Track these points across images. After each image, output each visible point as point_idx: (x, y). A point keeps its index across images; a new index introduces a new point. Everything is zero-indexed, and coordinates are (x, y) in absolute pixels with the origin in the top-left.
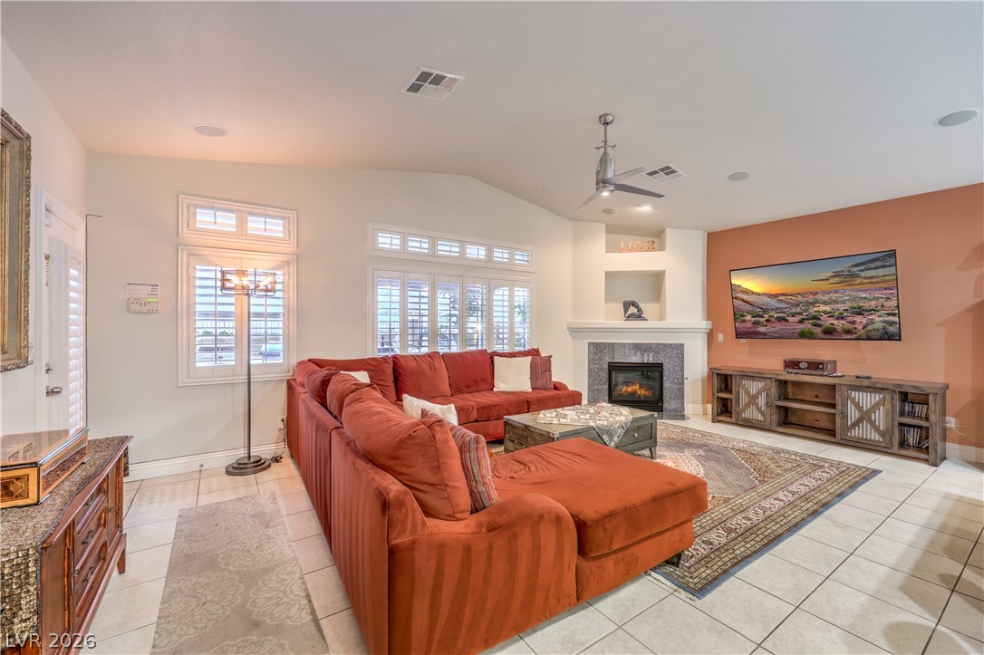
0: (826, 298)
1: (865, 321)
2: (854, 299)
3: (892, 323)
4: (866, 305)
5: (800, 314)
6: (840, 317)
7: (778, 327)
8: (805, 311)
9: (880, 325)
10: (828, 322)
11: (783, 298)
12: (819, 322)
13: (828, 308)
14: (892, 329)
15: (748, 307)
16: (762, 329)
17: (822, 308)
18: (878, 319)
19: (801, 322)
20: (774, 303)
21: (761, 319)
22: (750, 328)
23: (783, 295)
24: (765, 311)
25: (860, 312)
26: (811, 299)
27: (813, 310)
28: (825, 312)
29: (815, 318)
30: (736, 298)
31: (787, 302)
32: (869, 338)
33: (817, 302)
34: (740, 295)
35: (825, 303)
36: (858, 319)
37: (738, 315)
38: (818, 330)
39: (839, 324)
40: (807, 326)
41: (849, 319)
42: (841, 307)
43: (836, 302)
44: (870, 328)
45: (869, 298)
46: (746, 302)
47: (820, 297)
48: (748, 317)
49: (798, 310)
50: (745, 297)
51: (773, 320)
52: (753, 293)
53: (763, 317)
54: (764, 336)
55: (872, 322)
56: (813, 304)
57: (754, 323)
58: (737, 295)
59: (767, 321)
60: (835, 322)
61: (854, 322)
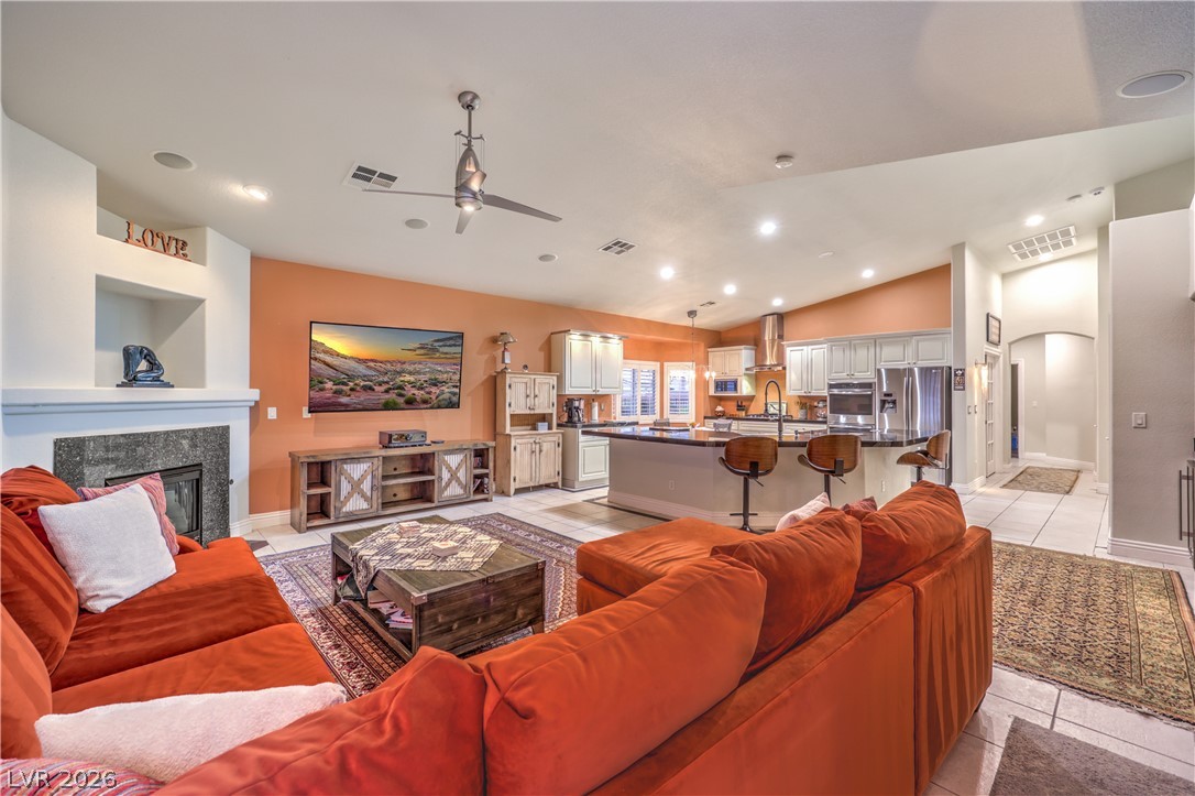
0: (411, 368)
1: (438, 392)
2: (433, 371)
3: (454, 394)
4: (440, 377)
5: (387, 383)
6: (421, 388)
7: (363, 397)
8: (392, 380)
9: (446, 396)
10: (410, 392)
11: (372, 364)
12: (403, 392)
13: (412, 379)
14: (455, 399)
15: (331, 372)
16: (344, 400)
17: (408, 378)
18: (447, 390)
19: (387, 391)
20: (362, 369)
21: (344, 388)
22: (329, 399)
23: (372, 361)
24: (351, 377)
25: (435, 383)
26: (398, 367)
27: (399, 380)
28: (409, 383)
29: (401, 388)
30: (316, 359)
31: (376, 370)
32: (439, 407)
33: (403, 371)
34: (321, 356)
35: (410, 373)
36: (434, 389)
37: (315, 381)
38: (401, 400)
39: (419, 394)
40: (392, 396)
41: (427, 390)
42: (423, 378)
43: (419, 373)
44: (441, 398)
45: (445, 371)
46: (328, 365)
47: (406, 367)
48: (329, 385)
49: (386, 379)
50: (328, 359)
51: (358, 388)
52: (338, 355)
53: (347, 385)
54: (346, 408)
55: (442, 393)
56: (400, 373)
57: (335, 392)
58: (318, 355)
59: (352, 390)
60: (416, 392)
61: (429, 393)
